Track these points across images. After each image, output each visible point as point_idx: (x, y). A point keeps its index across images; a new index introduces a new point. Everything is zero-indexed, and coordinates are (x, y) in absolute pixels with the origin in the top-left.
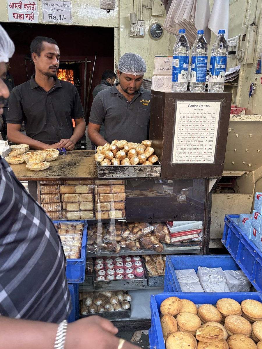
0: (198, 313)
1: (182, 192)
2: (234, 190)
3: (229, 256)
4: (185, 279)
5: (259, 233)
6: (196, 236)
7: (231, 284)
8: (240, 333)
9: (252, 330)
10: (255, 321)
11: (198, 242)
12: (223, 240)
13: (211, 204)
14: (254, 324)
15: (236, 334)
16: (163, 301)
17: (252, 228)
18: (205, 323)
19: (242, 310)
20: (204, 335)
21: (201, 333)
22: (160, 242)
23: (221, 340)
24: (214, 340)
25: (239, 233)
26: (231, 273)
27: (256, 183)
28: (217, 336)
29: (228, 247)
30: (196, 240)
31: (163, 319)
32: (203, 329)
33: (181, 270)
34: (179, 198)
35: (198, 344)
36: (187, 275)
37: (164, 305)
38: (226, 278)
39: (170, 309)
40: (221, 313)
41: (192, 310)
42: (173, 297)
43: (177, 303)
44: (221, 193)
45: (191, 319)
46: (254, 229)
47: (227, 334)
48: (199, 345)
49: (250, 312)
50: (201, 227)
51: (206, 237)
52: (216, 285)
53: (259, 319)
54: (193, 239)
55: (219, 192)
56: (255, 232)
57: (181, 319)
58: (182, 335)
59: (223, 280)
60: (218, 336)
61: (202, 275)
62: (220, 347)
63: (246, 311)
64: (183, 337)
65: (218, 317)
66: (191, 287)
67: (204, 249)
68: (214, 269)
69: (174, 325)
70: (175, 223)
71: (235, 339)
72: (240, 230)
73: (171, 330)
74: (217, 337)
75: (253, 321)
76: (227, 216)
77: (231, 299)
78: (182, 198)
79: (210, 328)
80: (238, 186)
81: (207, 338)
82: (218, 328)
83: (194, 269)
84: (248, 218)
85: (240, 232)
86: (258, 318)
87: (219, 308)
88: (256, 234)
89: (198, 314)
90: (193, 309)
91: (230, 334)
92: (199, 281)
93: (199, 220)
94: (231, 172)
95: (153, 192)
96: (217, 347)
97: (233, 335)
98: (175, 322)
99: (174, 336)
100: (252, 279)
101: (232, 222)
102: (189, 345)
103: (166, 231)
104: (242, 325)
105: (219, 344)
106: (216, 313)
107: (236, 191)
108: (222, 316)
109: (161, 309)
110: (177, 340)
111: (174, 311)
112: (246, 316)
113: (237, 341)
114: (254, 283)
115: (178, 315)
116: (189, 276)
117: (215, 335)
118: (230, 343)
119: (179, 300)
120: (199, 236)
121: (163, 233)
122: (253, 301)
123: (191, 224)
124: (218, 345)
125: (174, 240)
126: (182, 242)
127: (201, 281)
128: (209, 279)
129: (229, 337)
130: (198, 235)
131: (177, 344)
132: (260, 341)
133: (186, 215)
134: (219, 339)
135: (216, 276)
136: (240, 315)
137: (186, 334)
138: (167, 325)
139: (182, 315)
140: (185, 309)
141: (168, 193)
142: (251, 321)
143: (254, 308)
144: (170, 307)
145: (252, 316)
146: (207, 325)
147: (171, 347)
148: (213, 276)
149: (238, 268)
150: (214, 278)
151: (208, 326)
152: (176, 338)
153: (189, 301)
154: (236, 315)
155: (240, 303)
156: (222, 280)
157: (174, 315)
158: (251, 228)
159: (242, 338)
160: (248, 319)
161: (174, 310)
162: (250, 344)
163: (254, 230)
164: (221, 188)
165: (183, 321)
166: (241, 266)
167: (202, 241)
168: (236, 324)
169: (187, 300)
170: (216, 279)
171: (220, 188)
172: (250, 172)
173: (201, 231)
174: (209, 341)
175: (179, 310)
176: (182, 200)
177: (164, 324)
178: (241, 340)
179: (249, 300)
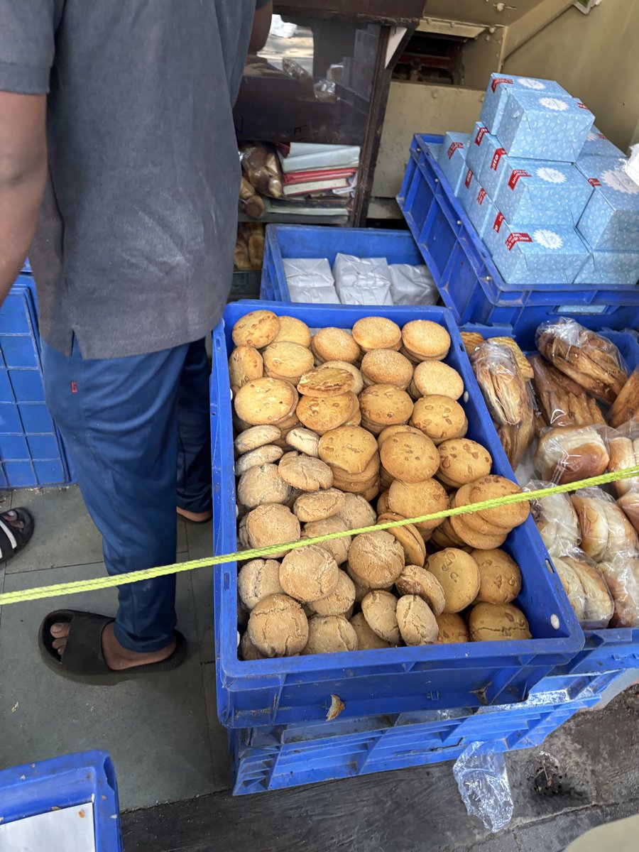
0: (311, 345)
1: (329, 74)
2: (452, 78)
3: (406, 234)
4: (304, 278)
5: (476, 179)
6: (342, 183)
7: (400, 292)
8: (388, 383)
9: (413, 378)
10: (422, 361)
11: (345, 198)
12: (400, 196)
13: (386, 102)
14: (419, 366)
15: (380, 383)
16: (241, 317)
17: (465, 169)
18: (323, 363)
19: (401, 339)
20: (313, 384)
21: (309, 380)
22: (258, 192)
23: (345, 393)
24: (331, 393)
25: (437, 180)
26: (403, 271)
27: (505, 60)
28: (339, 387)
29: (409, 213)
30: (340, 192)
31: (235, 354)
32: (314, 373)
33: (297, 260)
34: (319, 89)
35: (299, 400)
36: (310, 271)
37: (240, 327)
38: (390, 279)
39: (253, 334)
40: (358, 344)
41: (299, 338)
42: (261, 311)
43: (270, 323)
44: (420, 80)
45: (293, 354)
46: (470, 169)
47: (363, 383)
48: (301, 402)
49: (416, 344)
50: (355, 161)
51: (364, 186)
52: (367, 293)
53: (431, 357)
54: (334, 191)
55: (417, 77)
56: (470, 179)
57: (273, 355)
58: (269, 385)
59: (385, 284)
60: (341, 385)
61: (342, 272)
62: (341, 405)
63: (409, 343)
64: (272, 387)
65: (351, 353)
66: (316, 295)
67: (355, 216)
68: (370, 262)
69: (256, 366)
70: (295, 147)
71: (374, 393)
72: (439, 174)
73: (250, 374)
74: (339, 389)
75: (418, 361)
76: (416, 136)
77: (384, 319)
78: (327, 88)
79: (329, 372)
80: (463, 68)
81: (319, 390)
82: (344, 373)
83: (326, 259)
84: (462, 144)
85: (439, 177)
86: (430, 355)
87: (357, 336)
88: (471, 183)
89: (312, 347)
90: (304, 336)
91: (368, 382)
92: (335, 284)
93: (352, 144)
94: (453, 22)
95: (255, 65)
96: (337, 406)
97: (373, 385)
98: (258, 361)
99: (253, 386)
100: (442, 281)
101: (425, 152)
102: (281, 403)
103: (273, 166)
104: (395, 368)
105: (341, 401)
106: (348, 345)
107: (456, 80)
108: (358, 352)
109: (235, 334)
110: (259, 393)
111: (261, 339)
112: (408, 352)
113: (378, 396)
114: (445, 291)
115: (268, 347)
116: (314, 272)
117: (335, 385)
118: (363, 399)
119: (274, 318)
120: (349, 185)
121: (265, 171)
122: (428, 323)
123: (335, 153)
124: (338, 402)
125: (291, 190)
126: (309, 197)
127: (339, 285)
128: (354, 282)
129: (364, 389)
130: (347, 181)
131: (257, 399)
132: (422, 396)
133: (323, 128)
134: (341, 392)
135: (372, 274)
136: (395, 350)
137: (278, 382)
138: (243, 366)
139: (276, 346)
140: (284, 335)
141: (293, 71)
142: (416, 361)
143: (427, 337)
144: (252, 331)
145: (419, 351)
146: (326, 366)
147: (243, 405)
148: (366, 275)
149: (420, 261)
150: (366, 280)
151: (328, 368)
152: (257, 389)
153: (296, 320)
154: (388, 348)
155: (401, 328)
156: (382, 283)
157: (260, 347)
158: (463, 167)
159: (388, 391)
160: (411, 358)
161: (262, 337)
162: (402, 402)
163: (469, 172)
164: (423, 67)
165: (276, 359)
166: (426, 256)
167: (353, 196)
168: (383, 365)
169: (293, 319)
170: (371, 283)
171: (420, 69)
172: (498, 27)
173: (354, 173)
174: (322, 396)
175: (270, 337)
176: (325, 95)
177: (235, 364)
178: (385, 394)
179: (420, 321)
